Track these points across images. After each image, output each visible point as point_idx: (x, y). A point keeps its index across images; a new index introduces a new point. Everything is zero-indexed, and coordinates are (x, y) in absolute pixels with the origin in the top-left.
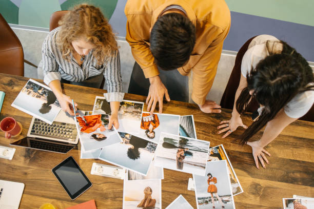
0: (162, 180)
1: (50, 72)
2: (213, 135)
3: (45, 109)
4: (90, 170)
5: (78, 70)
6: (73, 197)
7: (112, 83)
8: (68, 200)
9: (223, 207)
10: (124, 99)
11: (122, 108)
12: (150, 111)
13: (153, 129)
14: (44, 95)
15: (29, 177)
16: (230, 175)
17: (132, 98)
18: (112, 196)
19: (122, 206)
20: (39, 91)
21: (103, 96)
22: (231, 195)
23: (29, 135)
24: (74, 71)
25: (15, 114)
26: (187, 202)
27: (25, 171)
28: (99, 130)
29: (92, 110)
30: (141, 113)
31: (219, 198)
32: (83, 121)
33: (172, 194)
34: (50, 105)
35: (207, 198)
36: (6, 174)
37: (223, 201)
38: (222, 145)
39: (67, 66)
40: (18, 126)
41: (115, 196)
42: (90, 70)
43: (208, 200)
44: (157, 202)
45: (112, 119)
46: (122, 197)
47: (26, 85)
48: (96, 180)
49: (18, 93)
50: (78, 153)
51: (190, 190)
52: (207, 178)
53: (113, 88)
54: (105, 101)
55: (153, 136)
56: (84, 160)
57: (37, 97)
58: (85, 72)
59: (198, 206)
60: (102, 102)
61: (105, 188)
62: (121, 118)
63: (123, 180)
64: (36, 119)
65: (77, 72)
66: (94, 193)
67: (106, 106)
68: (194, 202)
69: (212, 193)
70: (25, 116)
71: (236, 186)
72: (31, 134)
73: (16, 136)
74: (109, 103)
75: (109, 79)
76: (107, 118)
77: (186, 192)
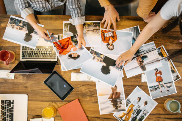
0: (123, 78)
1: (24, 8)
2: (155, 39)
3: (28, 38)
4: (71, 78)
5: (45, 4)
6: (63, 99)
7: (74, 10)
8: (59, 101)
9: (168, 91)
10: (85, 21)
11: (84, 28)
12: (106, 28)
13: (112, 43)
14: (25, 27)
15: (29, 89)
16: (171, 67)
17: (90, 19)
18: (89, 94)
19: (97, 100)
20: (20, 24)
21: (69, 21)
22: (172, 82)
23: (21, 59)
24: (43, 5)
25: (7, 45)
26: (142, 91)
27: (26, 85)
28: (72, 50)
29: (63, 33)
30: (99, 30)
31: (165, 85)
32: (58, 45)
33: (131, 87)
34: (31, 34)
35: (156, 86)
36: (13, 89)
37: (167, 86)
38: (163, 46)
39: (37, 3)
40: (11, 54)
41: (91, 94)
42: (55, 2)
43: (156, 87)
44: (121, 94)
45: (80, 40)
46: (97, 94)
47: (9, 21)
48: (76, 85)
49: (5, 28)
50: (59, 67)
51: (143, 82)
52: (155, 72)
53: (75, 14)
54: (71, 24)
55: (112, 48)
56: (65, 72)
57: (20, 29)
58: (52, 5)
59: (150, 92)
60: (69, 25)
61: (83, 89)
62: (86, 36)
63: (95, 82)
64: (23, 47)
65: (46, 6)
66: (76, 94)
67: (73, 28)
68: (147, 90)
69: (159, 82)
70: (15, 45)
71: (175, 74)
72: (22, 58)
73: (12, 61)
74: (75, 26)
75: (71, 7)
76: (76, 39)
77: (140, 84)
